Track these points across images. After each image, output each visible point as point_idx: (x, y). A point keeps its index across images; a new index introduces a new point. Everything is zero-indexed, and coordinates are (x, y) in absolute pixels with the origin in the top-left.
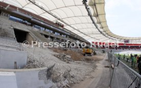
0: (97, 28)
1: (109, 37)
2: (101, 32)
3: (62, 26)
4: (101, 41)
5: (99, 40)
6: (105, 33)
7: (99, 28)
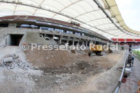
0: (113, 22)
1: (127, 32)
2: (118, 27)
3: (78, 25)
4: (120, 37)
5: (117, 36)
6: (122, 28)
7: (115, 22)
